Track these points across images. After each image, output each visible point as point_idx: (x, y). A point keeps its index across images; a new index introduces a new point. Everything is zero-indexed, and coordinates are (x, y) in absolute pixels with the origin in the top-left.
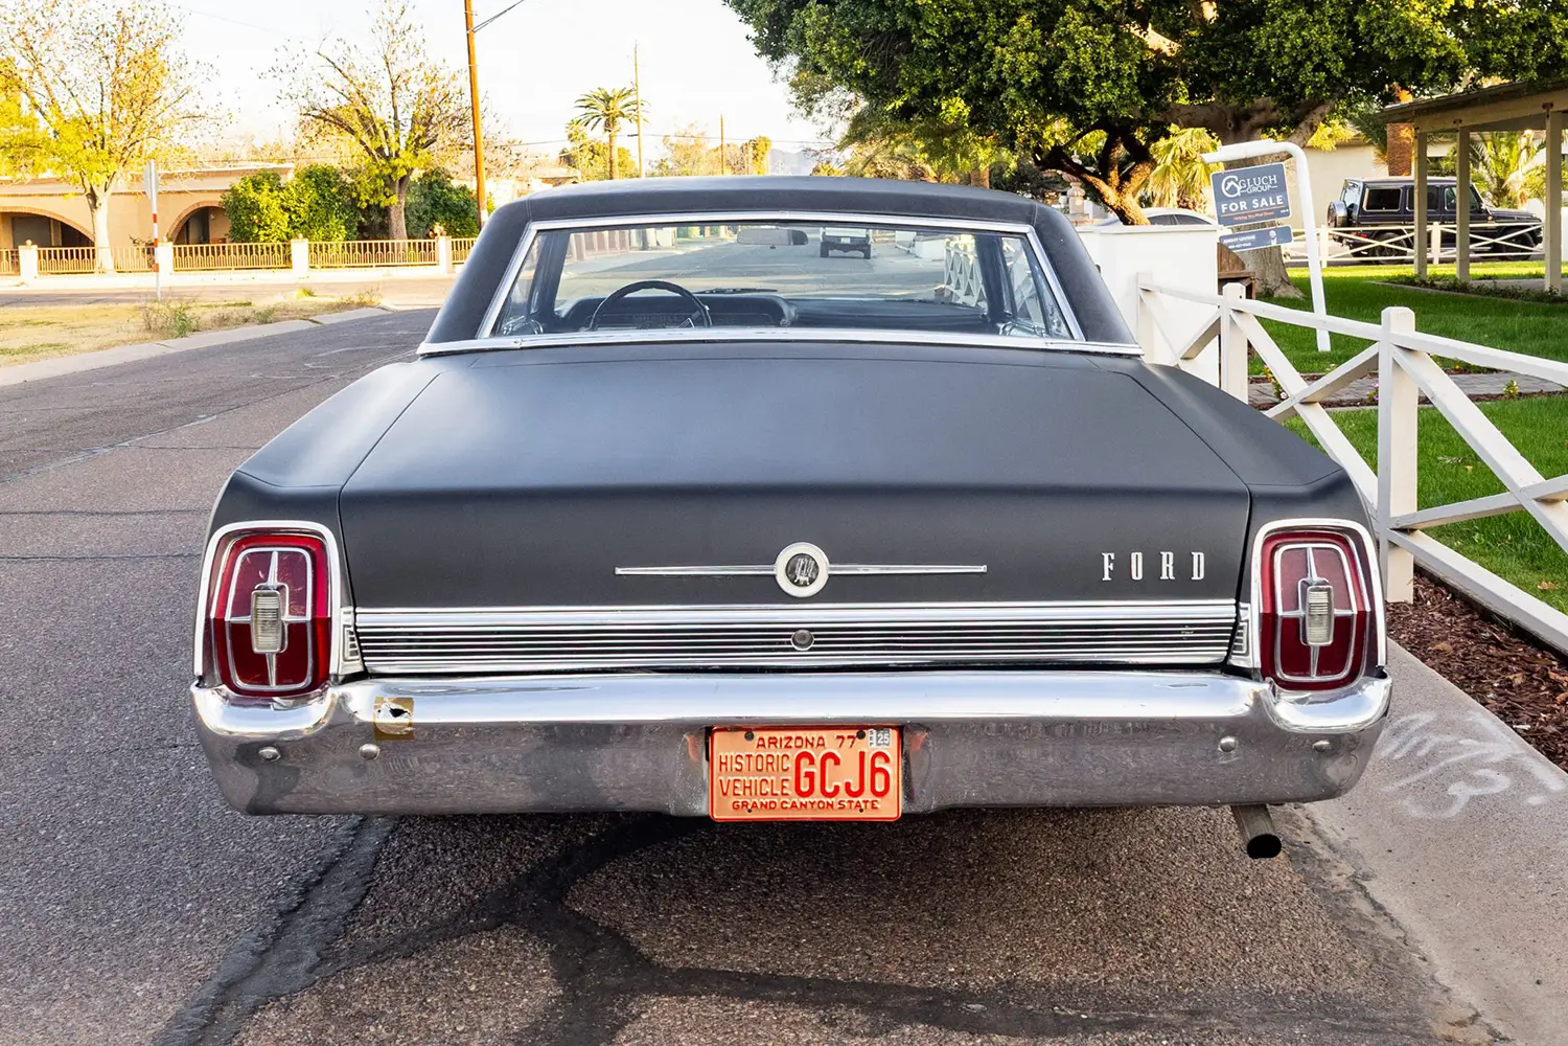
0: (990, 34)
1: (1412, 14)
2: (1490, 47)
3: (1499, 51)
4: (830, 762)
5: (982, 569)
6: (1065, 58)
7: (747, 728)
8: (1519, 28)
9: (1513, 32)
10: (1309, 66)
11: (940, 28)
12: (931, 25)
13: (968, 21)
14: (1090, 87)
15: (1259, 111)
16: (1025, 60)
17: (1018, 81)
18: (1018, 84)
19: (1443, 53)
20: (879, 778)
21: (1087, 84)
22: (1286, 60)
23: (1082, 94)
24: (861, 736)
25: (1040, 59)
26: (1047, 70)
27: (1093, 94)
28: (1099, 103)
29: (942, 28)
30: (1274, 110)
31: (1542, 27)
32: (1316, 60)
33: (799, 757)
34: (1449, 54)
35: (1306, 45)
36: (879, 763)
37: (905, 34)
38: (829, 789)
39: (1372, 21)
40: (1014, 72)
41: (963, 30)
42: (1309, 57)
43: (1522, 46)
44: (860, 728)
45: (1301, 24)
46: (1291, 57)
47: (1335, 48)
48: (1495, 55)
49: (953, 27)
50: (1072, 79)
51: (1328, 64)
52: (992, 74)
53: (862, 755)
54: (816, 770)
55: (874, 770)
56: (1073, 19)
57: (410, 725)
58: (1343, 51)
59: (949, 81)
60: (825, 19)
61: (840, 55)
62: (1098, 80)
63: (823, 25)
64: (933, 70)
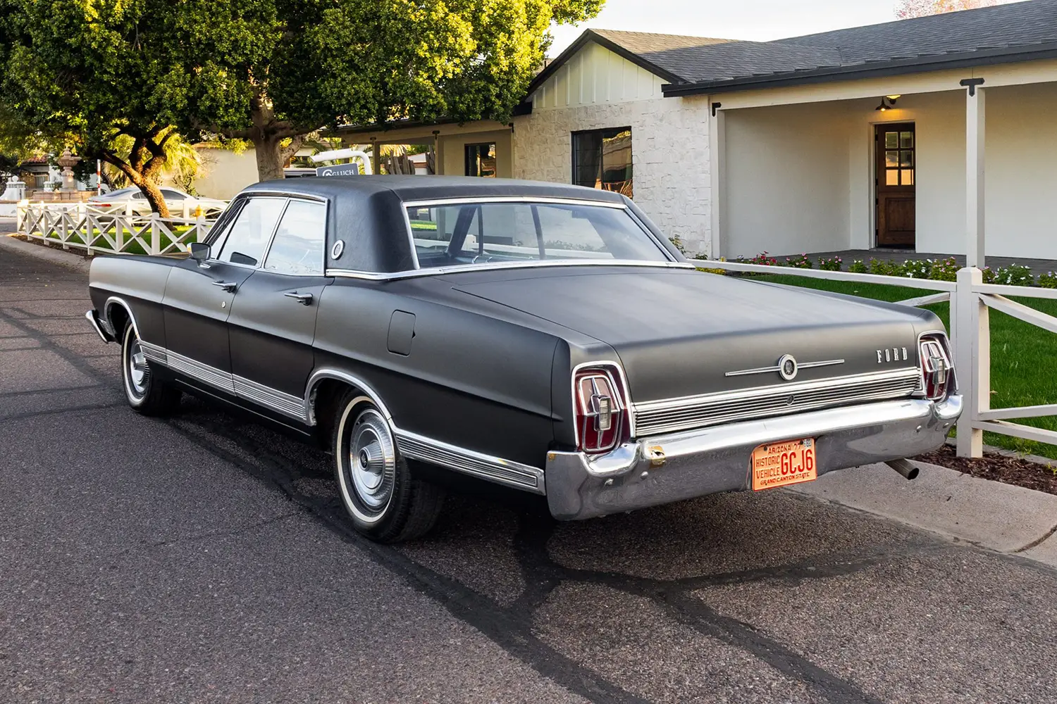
0: (152, 74)
1: (421, 80)
2: (457, 100)
3: (462, 103)
4: (793, 457)
5: (843, 361)
6: (207, 92)
7: (765, 445)
8: (473, 90)
9: (470, 93)
10: (358, 106)
11: (117, 68)
12: (111, 66)
13: (136, 65)
14: (221, 111)
15: (282, 129)
16: (181, 93)
17: (175, 106)
18: (173, 108)
19: (435, 102)
20: (809, 461)
21: (219, 110)
22: (344, 101)
23: (215, 116)
24: (802, 443)
25: (188, 93)
26: (192, 101)
27: (223, 116)
28: (227, 122)
29: (118, 68)
30: (292, 129)
31: (483, 91)
32: (363, 102)
33: (783, 455)
34: (438, 103)
35: (357, 92)
36: (809, 455)
37: (91, 70)
38: (793, 470)
39: (396, 82)
40: (171, 100)
41: (131, 70)
42: (358, 100)
43: (474, 101)
44: (800, 440)
45: (354, 81)
46: (347, 99)
47: (374, 97)
48: (461, 105)
49: (125, 68)
50: (210, 107)
51: (369, 105)
52: (152, 99)
53: (803, 451)
54: (788, 461)
55: (808, 458)
56: (213, 69)
57: (665, 459)
58: (378, 98)
59: (117, 103)
60: (30, 56)
61: (41, 81)
62: (226, 108)
63: (27, 60)
64: (104, 95)
